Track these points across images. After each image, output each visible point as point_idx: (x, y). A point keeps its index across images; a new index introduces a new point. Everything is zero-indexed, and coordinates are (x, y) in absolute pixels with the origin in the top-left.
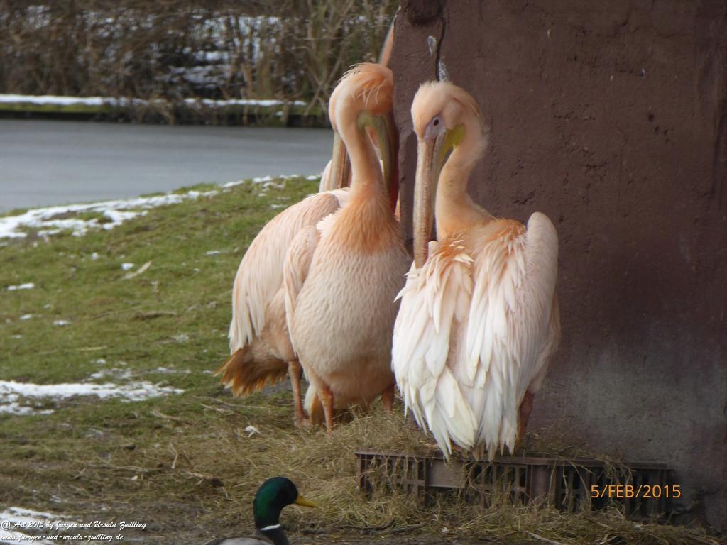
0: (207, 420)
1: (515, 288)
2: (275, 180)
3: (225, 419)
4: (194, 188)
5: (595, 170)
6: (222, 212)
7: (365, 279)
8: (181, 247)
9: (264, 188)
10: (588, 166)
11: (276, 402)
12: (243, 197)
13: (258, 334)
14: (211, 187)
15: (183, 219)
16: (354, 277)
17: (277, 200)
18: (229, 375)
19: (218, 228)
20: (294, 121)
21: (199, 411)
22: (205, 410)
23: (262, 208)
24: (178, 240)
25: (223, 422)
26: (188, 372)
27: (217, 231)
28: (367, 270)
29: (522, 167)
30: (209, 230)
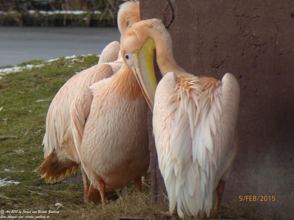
0: (33, 200)
1: (216, 121)
2: (78, 58)
3: (43, 199)
4: (30, 63)
5: (260, 48)
6: (46, 77)
7: (130, 115)
8: (21, 98)
9: (72, 62)
10: (256, 45)
11: (74, 188)
12: (59, 67)
13: (60, 145)
14: (40, 62)
15: (23, 82)
16: (124, 114)
17: (79, 69)
18: (44, 170)
19: (43, 86)
20: (94, 23)
21: (28, 195)
22: (32, 194)
23: (70, 74)
24: (20, 94)
25: (42, 201)
26: (23, 171)
27: (43, 88)
28: (132, 110)
29: (217, 46)
30: (38, 87)
